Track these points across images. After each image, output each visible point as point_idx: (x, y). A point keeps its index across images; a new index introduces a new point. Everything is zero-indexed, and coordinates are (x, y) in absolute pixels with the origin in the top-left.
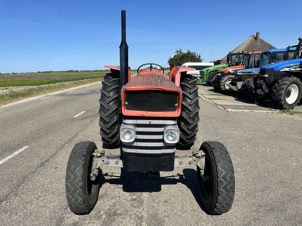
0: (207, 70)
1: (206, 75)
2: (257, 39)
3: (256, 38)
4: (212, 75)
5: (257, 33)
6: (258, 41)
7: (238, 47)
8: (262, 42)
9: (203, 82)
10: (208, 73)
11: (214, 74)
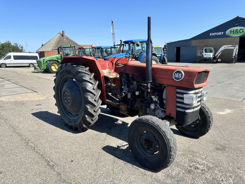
0: (44, 60)
1: (43, 64)
2: (64, 36)
3: (62, 35)
4: (50, 64)
5: (63, 31)
6: (64, 37)
7: (49, 41)
8: (68, 39)
9: (41, 70)
10: (44, 62)
11: (51, 63)
